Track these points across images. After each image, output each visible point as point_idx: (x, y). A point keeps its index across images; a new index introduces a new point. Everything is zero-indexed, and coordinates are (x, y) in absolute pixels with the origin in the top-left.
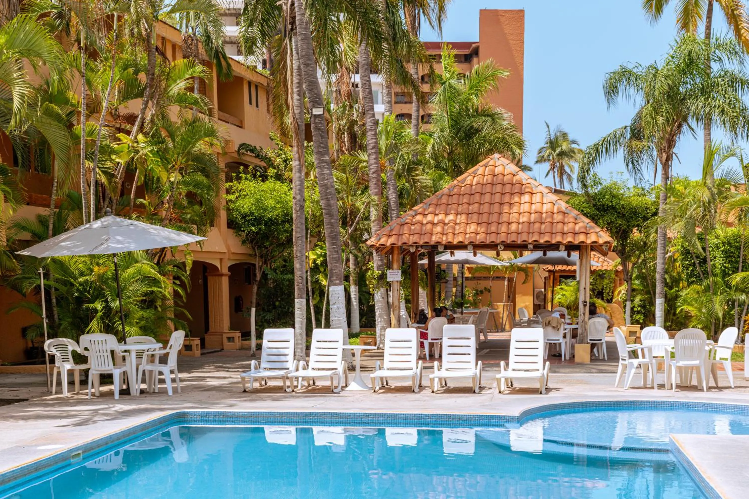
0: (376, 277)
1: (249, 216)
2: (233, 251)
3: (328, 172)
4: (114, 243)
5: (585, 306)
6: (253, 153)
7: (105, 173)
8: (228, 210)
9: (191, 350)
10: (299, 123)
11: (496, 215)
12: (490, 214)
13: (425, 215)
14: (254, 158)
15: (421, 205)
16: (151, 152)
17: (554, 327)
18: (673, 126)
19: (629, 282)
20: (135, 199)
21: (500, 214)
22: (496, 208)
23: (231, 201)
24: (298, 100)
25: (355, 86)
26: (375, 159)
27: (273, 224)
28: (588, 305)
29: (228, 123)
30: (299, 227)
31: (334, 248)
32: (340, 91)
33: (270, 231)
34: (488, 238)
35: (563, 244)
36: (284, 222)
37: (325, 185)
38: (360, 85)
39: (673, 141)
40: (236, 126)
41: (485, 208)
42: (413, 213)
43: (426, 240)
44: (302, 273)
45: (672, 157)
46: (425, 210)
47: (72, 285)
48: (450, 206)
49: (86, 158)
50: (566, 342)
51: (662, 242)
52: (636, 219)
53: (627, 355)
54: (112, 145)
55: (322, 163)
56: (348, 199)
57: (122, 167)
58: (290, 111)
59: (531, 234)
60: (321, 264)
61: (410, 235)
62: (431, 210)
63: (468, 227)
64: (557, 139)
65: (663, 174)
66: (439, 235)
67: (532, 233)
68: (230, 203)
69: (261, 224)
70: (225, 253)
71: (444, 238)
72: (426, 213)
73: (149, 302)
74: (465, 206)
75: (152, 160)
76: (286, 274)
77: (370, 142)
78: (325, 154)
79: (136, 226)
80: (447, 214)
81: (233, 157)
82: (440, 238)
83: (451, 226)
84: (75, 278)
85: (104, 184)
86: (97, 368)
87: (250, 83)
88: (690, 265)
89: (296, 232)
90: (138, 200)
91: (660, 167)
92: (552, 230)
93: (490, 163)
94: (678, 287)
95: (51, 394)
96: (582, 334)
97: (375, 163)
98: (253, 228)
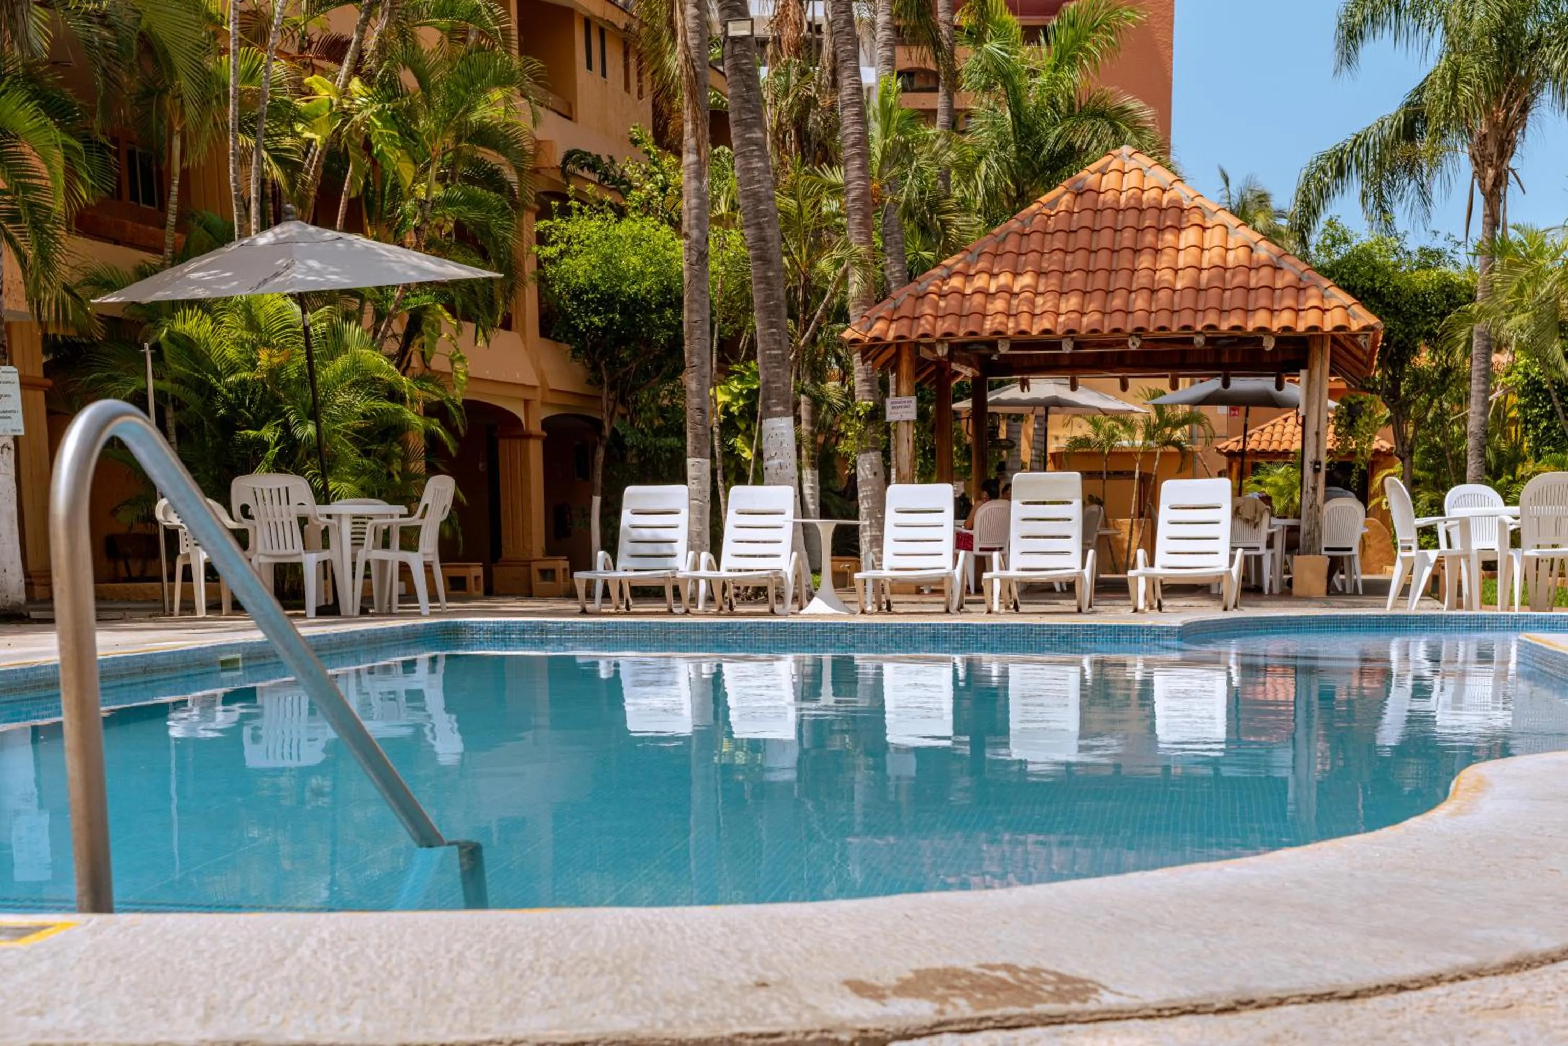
0: (861, 413)
1: (587, 292)
2: (552, 387)
3: (760, 165)
4: (303, 274)
5: (1317, 471)
6: (594, 171)
7: (281, 161)
8: (543, 282)
9: (464, 589)
10: (698, 69)
11: (1124, 275)
12: (1110, 272)
13: (968, 277)
15: (959, 256)
16: (378, 115)
17: (1247, 521)
18: (1511, 109)
19: (1407, 461)
21: (1133, 271)
22: (1124, 260)
23: (551, 261)
24: (696, 17)
25: (814, 29)
26: (859, 169)
27: (639, 311)
28: (1324, 469)
30: (696, 301)
31: (773, 333)
32: (780, 40)
33: (633, 326)
34: (1106, 323)
35: (1271, 333)
36: (661, 307)
37: (755, 194)
38: (824, 28)
39: (1509, 142)
40: (559, 113)
41: (1102, 259)
42: (944, 273)
43: (971, 329)
45: (1507, 176)
46: (968, 265)
47: (214, 391)
48: (1023, 258)
49: (242, 131)
50: (1273, 555)
51: (1483, 366)
52: (1424, 317)
53: (1413, 536)
54: (295, 102)
55: (748, 145)
56: (801, 252)
57: (317, 153)
58: (679, 41)
59: (1200, 314)
60: (741, 413)
61: (936, 317)
62: (981, 265)
63: (1063, 300)
64: (1244, 207)
65: (1485, 216)
66: (1000, 318)
67: (1204, 311)
68: (546, 265)
69: (613, 311)
70: (534, 387)
71: (1011, 325)
72: (972, 272)
74: (1058, 256)
75: (381, 134)
76: (666, 436)
77: (848, 131)
78: (755, 125)
79: (350, 243)
80: (1016, 274)
81: (552, 180)
82: (1001, 323)
83: (1026, 298)
84: (218, 375)
85: (279, 185)
86: (269, 551)
87: (587, 23)
88: (1542, 416)
89: (690, 311)
91: (1479, 199)
92: (1247, 304)
93: (1111, 167)
94: (1513, 474)
95: (170, 614)
96: (1309, 533)
97: (860, 178)
98: (596, 320)
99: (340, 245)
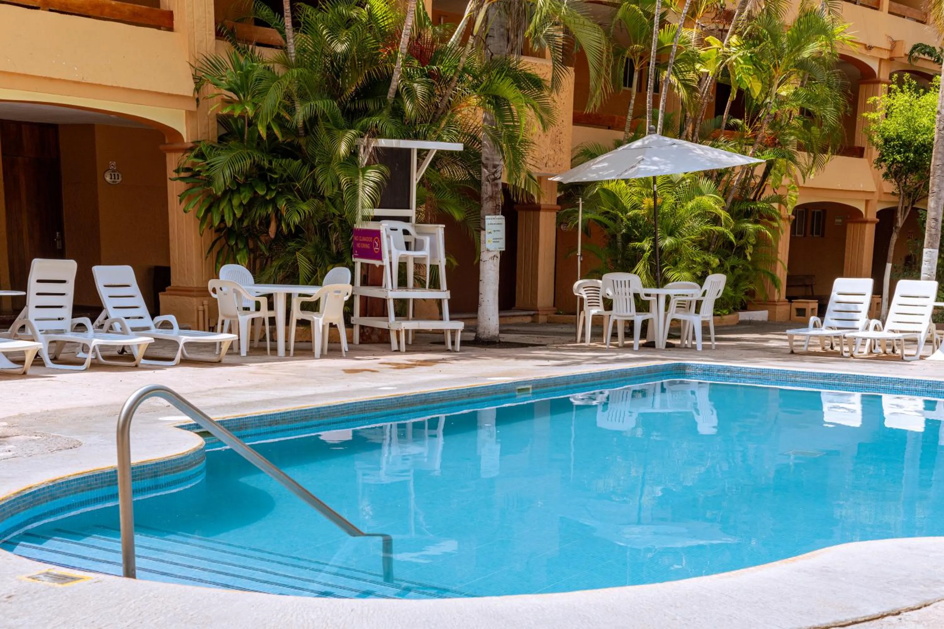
1: (894, 141)
2: (885, 191)
4: (649, 165)
7: (686, 86)
9: (804, 315)
14: (932, 64)
16: (742, 57)
20: (728, 119)
23: (874, 122)
29: (904, 17)
30: (938, 153)
33: (921, 161)
40: (918, 21)
44: (938, 214)
47: (620, 220)
54: (699, 51)
69: (909, 151)
70: (873, 192)
73: (738, 248)
75: (742, 68)
79: (680, 146)
81: (902, 63)
84: (625, 212)
89: (936, 159)
90: (732, 120)
95: (576, 342)
98: (898, 157)
99: (675, 146)
